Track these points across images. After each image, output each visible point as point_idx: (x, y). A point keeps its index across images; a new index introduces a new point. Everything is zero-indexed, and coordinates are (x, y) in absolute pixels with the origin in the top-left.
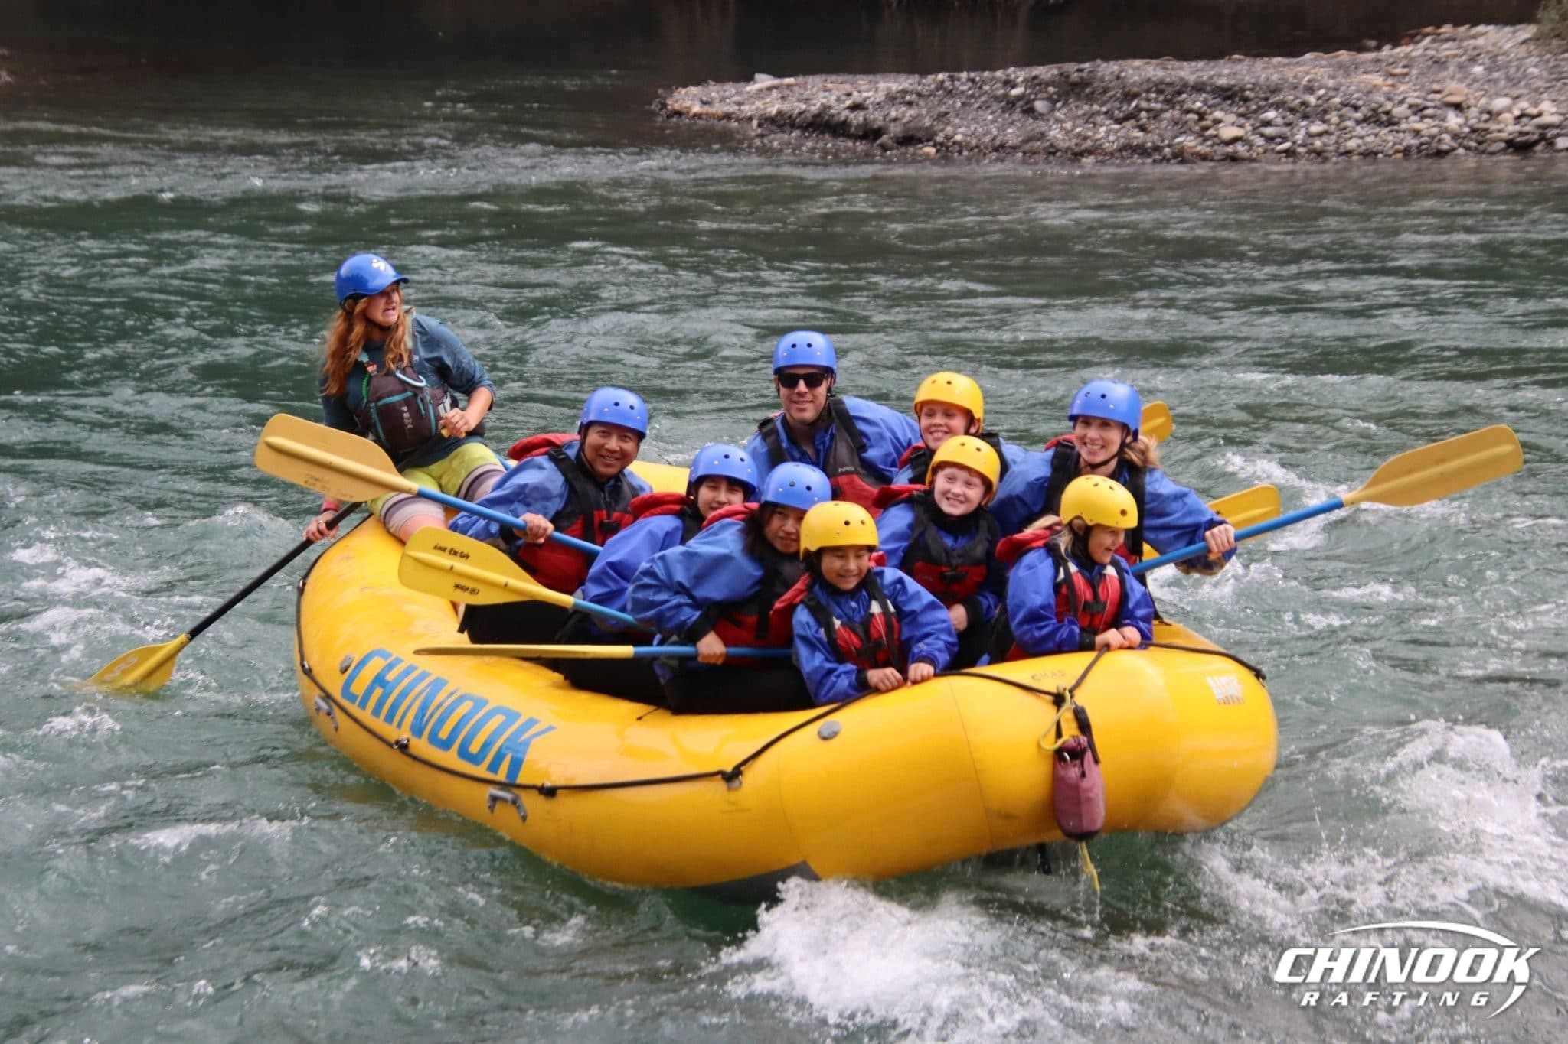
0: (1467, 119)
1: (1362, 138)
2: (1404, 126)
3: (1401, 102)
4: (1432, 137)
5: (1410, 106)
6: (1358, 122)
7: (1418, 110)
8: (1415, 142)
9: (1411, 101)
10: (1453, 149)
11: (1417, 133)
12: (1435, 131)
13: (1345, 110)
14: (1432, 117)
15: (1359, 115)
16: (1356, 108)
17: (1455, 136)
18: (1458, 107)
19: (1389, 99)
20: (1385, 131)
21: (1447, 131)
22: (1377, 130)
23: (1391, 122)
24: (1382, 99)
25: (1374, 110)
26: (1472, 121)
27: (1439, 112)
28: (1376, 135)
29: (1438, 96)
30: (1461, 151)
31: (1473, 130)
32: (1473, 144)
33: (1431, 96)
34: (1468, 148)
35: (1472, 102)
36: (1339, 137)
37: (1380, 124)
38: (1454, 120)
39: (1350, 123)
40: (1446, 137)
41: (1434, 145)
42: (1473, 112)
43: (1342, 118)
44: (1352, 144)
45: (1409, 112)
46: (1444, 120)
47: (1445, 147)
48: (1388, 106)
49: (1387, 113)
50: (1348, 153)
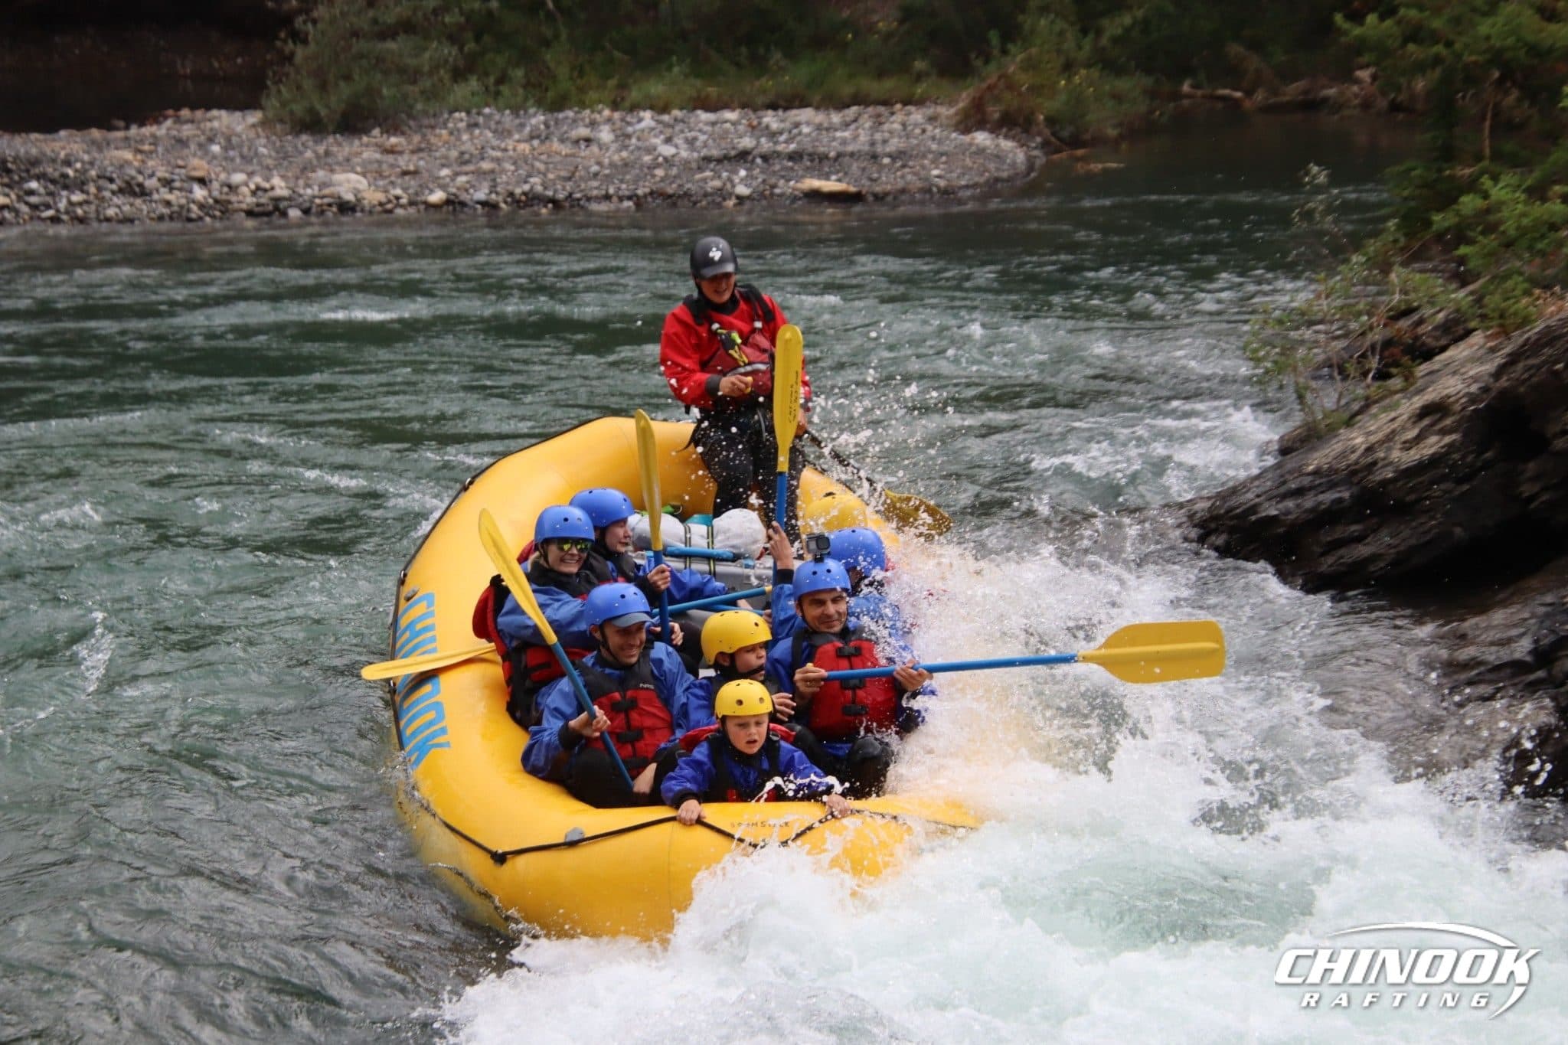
0: (210, 191)
1: (119, 207)
2: (156, 196)
3: (152, 176)
4: (181, 207)
5: (159, 180)
6: (113, 193)
7: (167, 183)
8: (166, 211)
9: (159, 174)
10: (200, 218)
11: (168, 203)
12: (183, 201)
13: (101, 182)
14: (180, 189)
15: (114, 187)
16: (111, 180)
17: (201, 206)
18: (202, 181)
19: (140, 172)
20: (138, 202)
21: (194, 202)
22: (132, 200)
23: (143, 193)
24: (133, 173)
25: (128, 183)
26: (216, 194)
27: (185, 185)
28: (132, 205)
29: (183, 171)
30: (208, 219)
31: (216, 201)
32: (218, 213)
33: (177, 171)
34: (213, 217)
35: (213, 176)
36: (98, 206)
37: (134, 194)
38: (199, 193)
39: (107, 194)
40: (194, 207)
41: (184, 213)
42: (215, 185)
43: (99, 189)
44: (111, 212)
45: (158, 185)
46: (191, 192)
47: (193, 216)
48: (140, 179)
49: (140, 185)
50: (108, 220)
